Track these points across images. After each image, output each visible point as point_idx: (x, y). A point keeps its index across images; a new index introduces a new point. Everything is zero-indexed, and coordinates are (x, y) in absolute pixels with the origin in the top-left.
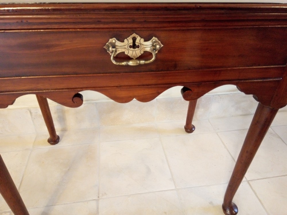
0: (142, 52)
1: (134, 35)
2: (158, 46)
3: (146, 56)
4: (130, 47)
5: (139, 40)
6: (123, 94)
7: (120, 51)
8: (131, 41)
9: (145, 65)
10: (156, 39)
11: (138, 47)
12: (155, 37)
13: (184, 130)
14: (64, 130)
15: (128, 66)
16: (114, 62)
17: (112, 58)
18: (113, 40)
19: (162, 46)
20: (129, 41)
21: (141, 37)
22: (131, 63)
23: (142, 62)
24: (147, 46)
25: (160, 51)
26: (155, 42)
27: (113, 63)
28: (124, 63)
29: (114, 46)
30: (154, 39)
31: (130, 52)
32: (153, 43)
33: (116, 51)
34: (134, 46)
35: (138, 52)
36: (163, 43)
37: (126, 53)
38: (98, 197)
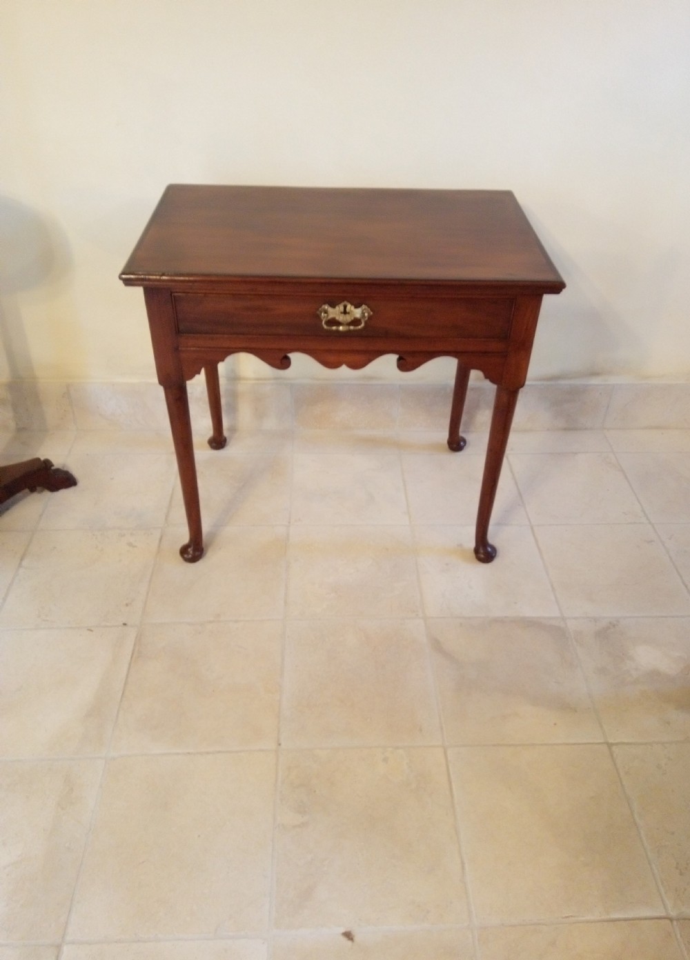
0: (353, 318)
1: (346, 303)
2: (366, 314)
3: (356, 322)
4: (341, 313)
5: (350, 307)
6: (331, 358)
7: (331, 316)
9: (354, 331)
10: (366, 307)
11: (349, 313)
12: (366, 304)
13: (447, 446)
14: (233, 429)
15: (338, 331)
16: (325, 327)
17: (323, 322)
18: (326, 307)
19: (372, 313)
20: (341, 308)
21: (352, 304)
22: (341, 328)
23: (352, 328)
24: (357, 313)
25: (370, 318)
26: (365, 309)
27: (323, 328)
28: (334, 328)
29: (326, 312)
30: (364, 307)
31: (341, 318)
32: (363, 311)
33: (328, 316)
34: (345, 312)
35: (348, 318)
36: (372, 311)
37: (337, 318)
38: (289, 523)
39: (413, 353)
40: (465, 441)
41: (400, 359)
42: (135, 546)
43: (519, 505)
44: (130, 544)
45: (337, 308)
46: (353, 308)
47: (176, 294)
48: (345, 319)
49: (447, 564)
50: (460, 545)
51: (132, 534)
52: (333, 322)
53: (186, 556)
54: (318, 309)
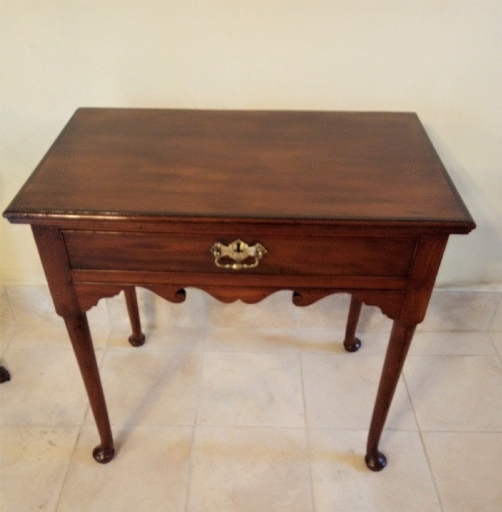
0: (246, 256)
1: (239, 241)
2: (260, 253)
3: (250, 260)
4: (235, 251)
5: (243, 245)
6: (227, 293)
7: (224, 254)
8: (235, 246)
9: (249, 269)
10: (260, 245)
11: (242, 251)
12: (259, 242)
15: (231, 270)
16: (218, 265)
17: (216, 261)
18: (219, 245)
19: (266, 251)
20: (234, 246)
21: (245, 242)
22: (235, 266)
23: (245, 266)
24: (251, 251)
25: (264, 256)
26: (259, 247)
27: (215, 266)
28: (227, 266)
29: (219, 250)
30: (258, 245)
31: (235, 256)
32: (256, 249)
33: (221, 254)
34: (238, 250)
35: (242, 256)
36: (266, 249)
37: (231, 256)
38: (195, 423)
39: (309, 290)
40: (359, 342)
41: (295, 295)
42: (54, 445)
43: (409, 409)
44: (51, 443)
45: (230, 246)
46: (246, 246)
47: (63, 231)
48: (238, 256)
49: (339, 472)
50: (352, 451)
51: (53, 432)
52: (227, 260)
53: (98, 458)
54: (210, 247)
